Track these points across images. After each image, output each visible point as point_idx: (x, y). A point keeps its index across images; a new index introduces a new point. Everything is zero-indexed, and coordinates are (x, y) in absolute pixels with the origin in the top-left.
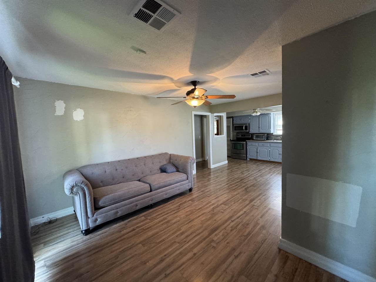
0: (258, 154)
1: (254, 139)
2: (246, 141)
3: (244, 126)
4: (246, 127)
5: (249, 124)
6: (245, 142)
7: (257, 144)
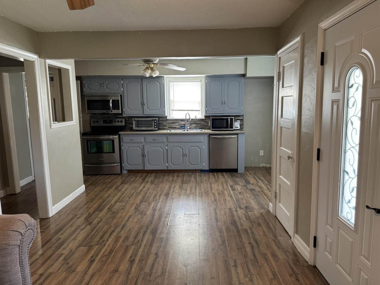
0: (146, 159)
1: (134, 128)
2: (120, 133)
3: (111, 101)
4: (116, 103)
5: (121, 96)
6: (117, 137)
7: (142, 139)
